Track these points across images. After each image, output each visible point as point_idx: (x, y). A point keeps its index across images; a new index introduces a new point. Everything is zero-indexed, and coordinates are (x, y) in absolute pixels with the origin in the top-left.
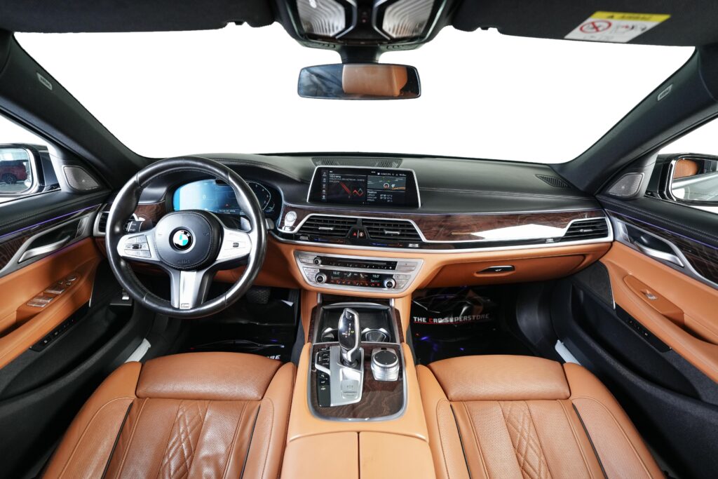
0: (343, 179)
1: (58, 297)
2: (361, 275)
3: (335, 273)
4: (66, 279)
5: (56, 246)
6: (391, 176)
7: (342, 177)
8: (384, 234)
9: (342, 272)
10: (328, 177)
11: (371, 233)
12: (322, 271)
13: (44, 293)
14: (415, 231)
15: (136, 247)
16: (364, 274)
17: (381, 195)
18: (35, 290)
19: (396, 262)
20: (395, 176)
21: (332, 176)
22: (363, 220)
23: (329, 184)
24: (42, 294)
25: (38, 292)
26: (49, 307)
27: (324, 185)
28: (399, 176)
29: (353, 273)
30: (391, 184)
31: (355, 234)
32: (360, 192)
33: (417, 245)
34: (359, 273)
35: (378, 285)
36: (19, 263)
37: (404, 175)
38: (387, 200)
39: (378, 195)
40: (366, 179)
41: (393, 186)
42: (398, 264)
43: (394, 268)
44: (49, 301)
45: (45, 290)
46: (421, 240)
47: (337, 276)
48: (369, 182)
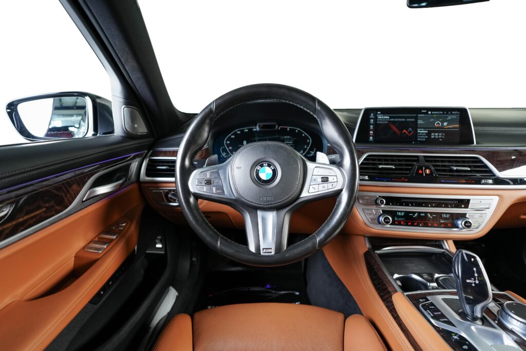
0: (391, 120)
1: (113, 243)
2: (429, 215)
3: (400, 214)
4: (117, 224)
5: (115, 186)
6: (444, 114)
7: (391, 117)
8: (452, 171)
9: (407, 213)
10: (376, 119)
11: (437, 170)
12: (385, 212)
13: (99, 238)
14: (486, 166)
15: (209, 182)
16: (431, 213)
17: (433, 134)
18: (91, 235)
19: (469, 200)
20: (447, 114)
21: (380, 117)
22: (425, 157)
23: (376, 125)
24: (97, 239)
25: (94, 237)
26: (107, 253)
27: (372, 127)
28: (452, 114)
29: (419, 213)
30: (442, 123)
31: (420, 172)
32: (410, 132)
33: (490, 181)
34: (426, 213)
35: (449, 225)
36: (83, 202)
37: (456, 112)
38: (439, 138)
39: (429, 134)
40: (416, 118)
41: (445, 124)
42: (471, 202)
43: (467, 207)
44: (105, 247)
45: (100, 234)
46: (494, 175)
47: (401, 217)
48: (420, 122)
